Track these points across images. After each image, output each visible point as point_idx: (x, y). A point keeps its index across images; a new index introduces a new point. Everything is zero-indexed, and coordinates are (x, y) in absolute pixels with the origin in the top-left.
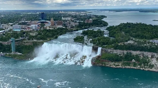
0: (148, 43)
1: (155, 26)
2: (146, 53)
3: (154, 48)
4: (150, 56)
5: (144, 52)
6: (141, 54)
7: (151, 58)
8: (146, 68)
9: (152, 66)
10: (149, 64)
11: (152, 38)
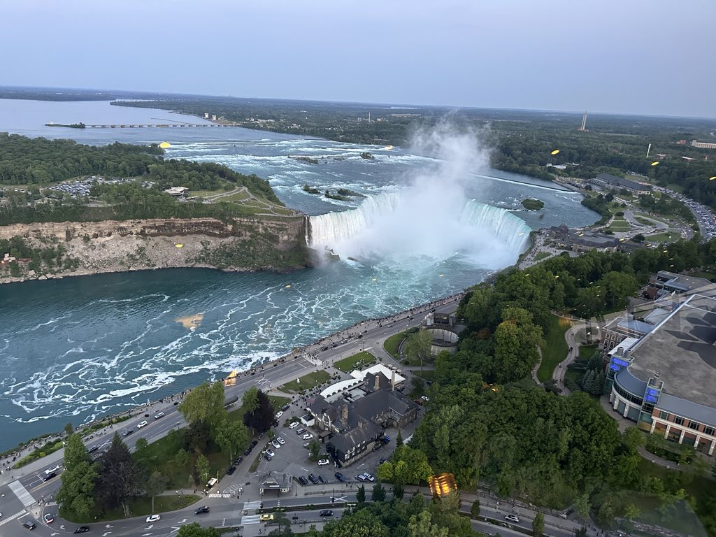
0: (47, 196)
1: (56, 141)
2: (46, 229)
3: (71, 207)
4: (63, 235)
5: (40, 224)
6: (31, 233)
7: (67, 240)
8: (57, 272)
9: (74, 263)
10: (64, 258)
11: (56, 180)
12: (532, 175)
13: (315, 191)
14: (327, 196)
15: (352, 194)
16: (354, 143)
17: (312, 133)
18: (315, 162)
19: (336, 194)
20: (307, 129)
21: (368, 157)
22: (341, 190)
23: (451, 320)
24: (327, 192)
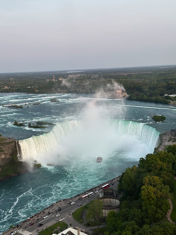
12: (157, 102)
13: (21, 125)
14: (30, 126)
15: (46, 123)
16: (45, 93)
17: (18, 91)
18: (21, 107)
19: (36, 125)
20: (14, 89)
21: (55, 101)
22: (39, 122)
23: (114, 192)
24: (30, 124)
